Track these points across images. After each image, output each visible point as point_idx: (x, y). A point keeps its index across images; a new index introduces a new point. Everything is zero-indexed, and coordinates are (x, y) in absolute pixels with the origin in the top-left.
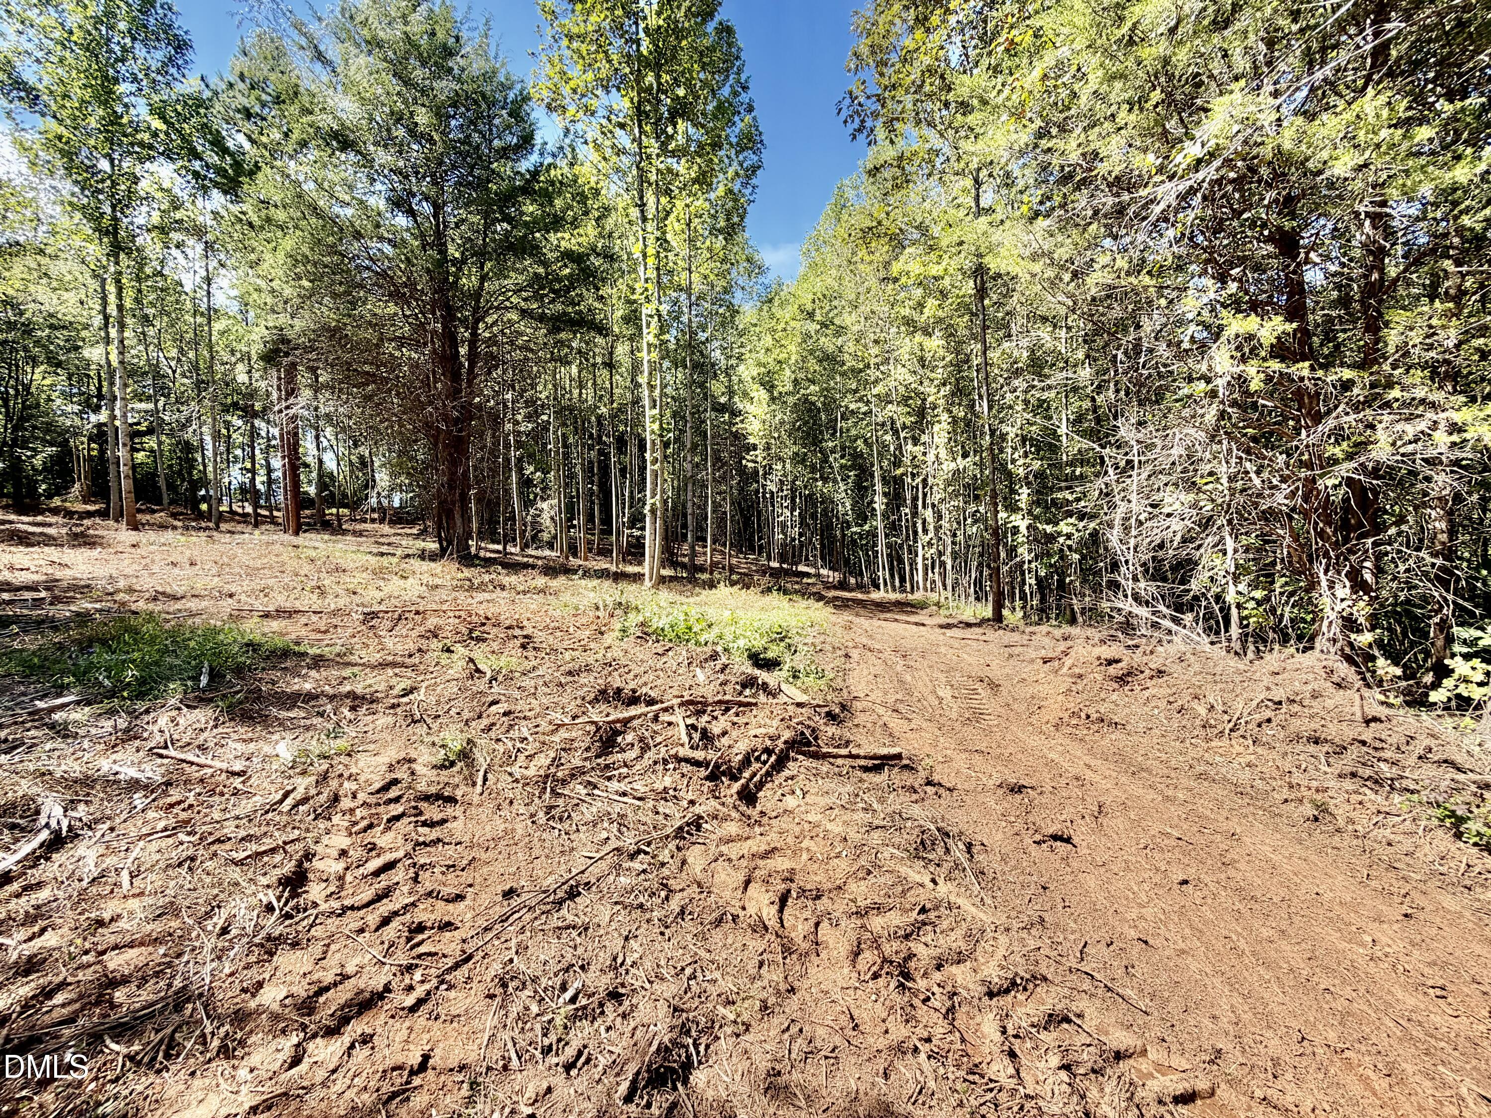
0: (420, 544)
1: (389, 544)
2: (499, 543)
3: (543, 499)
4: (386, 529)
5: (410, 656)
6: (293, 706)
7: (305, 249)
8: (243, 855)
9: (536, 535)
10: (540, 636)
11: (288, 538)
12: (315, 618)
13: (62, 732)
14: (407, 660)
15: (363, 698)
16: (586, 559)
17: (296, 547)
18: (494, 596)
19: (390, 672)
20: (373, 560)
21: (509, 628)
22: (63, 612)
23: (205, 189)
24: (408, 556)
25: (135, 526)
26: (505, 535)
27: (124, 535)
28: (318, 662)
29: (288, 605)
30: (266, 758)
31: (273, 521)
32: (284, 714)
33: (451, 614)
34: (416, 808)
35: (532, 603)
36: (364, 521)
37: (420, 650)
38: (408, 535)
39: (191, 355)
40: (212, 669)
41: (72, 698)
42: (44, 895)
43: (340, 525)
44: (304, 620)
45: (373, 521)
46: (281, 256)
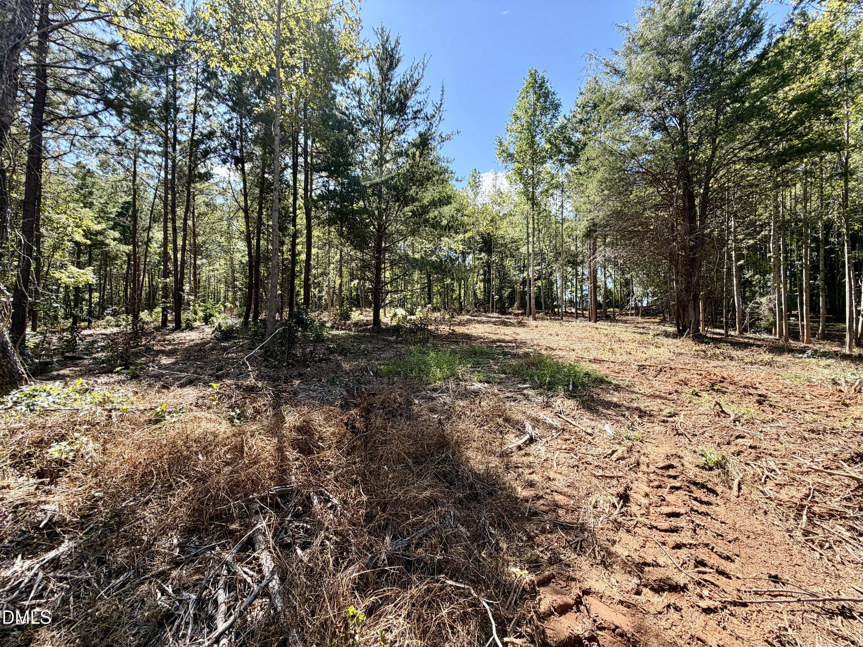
0: (662, 328)
1: (643, 328)
2: (721, 327)
3: (762, 295)
4: (639, 319)
5: (670, 394)
6: (608, 408)
7: (607, 175)
8: (598, 474)
9: (754, 323)
10: (774, 398)
11: (591, 323)
12: (612, 365)
13: (527, 397)
14: (669, 396)
15: (645, 412)
16: (809, 342)
17: (597, 328)
18: (725, 363)
19: (659, 401)
20: (638, 336)
21: (745, 387)
22: (521, 352)
23: (563, 165)
24: (658, 335)
25: (535, 319)
26: (727, 323)
27: (532, 322)
28: (617, 388)
29: (599, 357)
30: (601, 431)
31: (583, 316)
32: (605, 411)
33: (695, 372)
34: (688, 487)
35: (762, 372)
36: (627, 315)
37: (676, 391)
38: (654, 323)
39: (554, 242)
40: (573, 383)
41: (527, 386)
42: (531, 459)
43: (615, 317)
44: (607, 365)
45: (632, 315)
46: (595, 183)
